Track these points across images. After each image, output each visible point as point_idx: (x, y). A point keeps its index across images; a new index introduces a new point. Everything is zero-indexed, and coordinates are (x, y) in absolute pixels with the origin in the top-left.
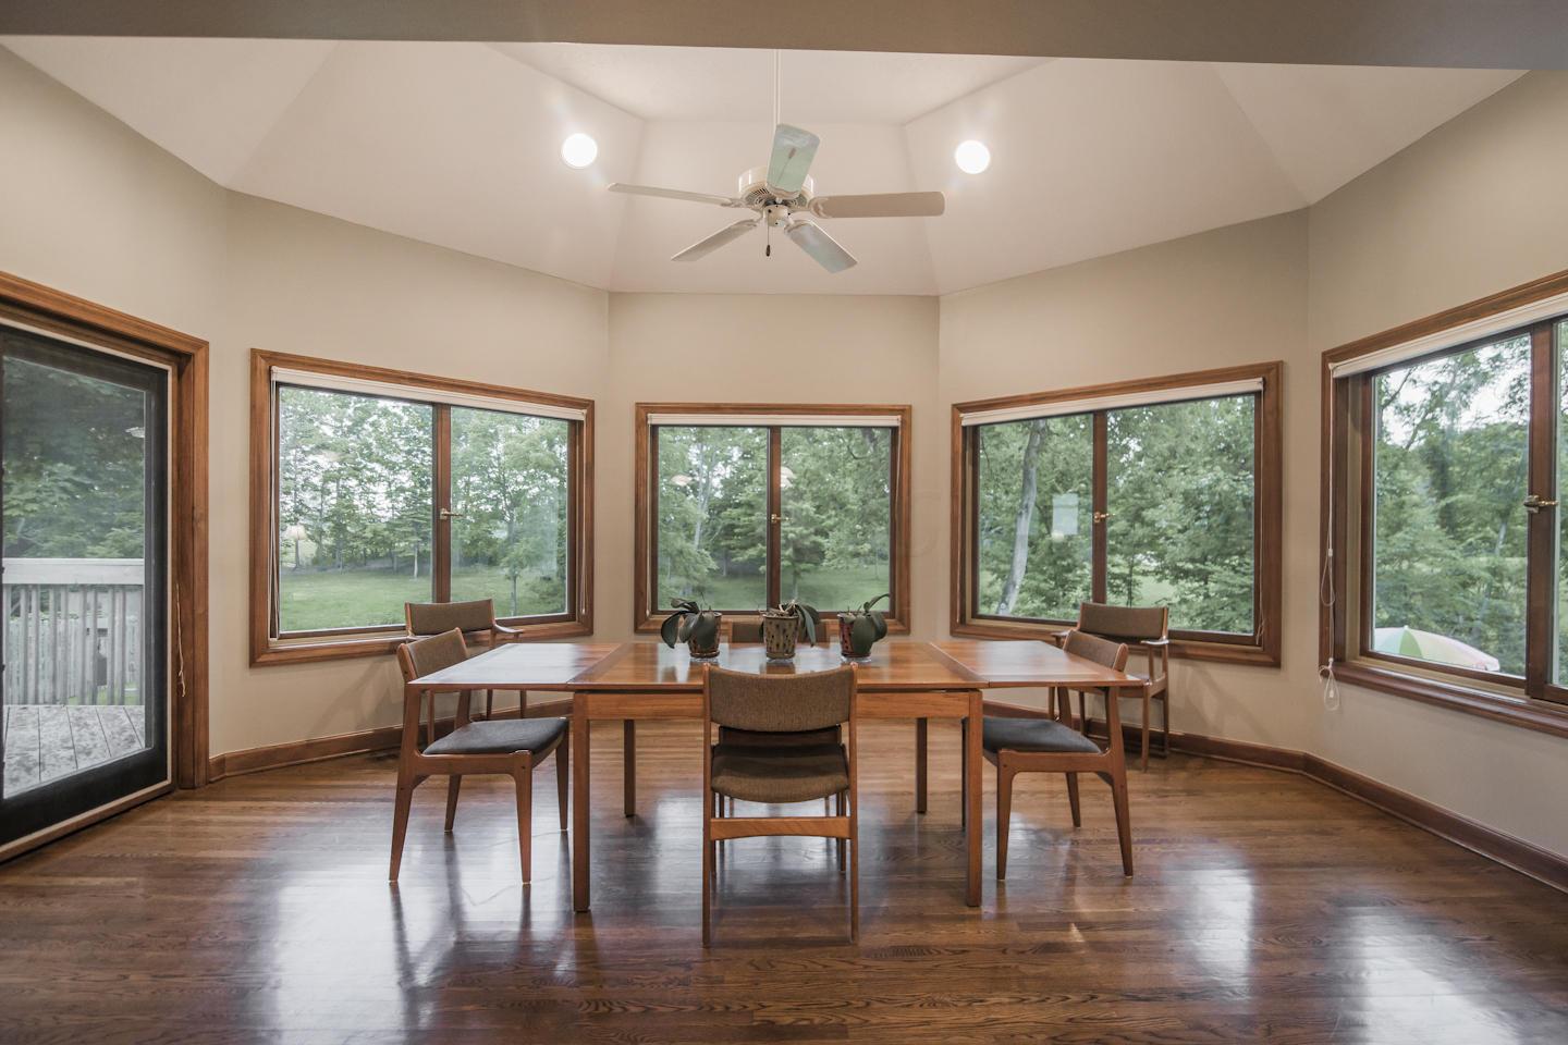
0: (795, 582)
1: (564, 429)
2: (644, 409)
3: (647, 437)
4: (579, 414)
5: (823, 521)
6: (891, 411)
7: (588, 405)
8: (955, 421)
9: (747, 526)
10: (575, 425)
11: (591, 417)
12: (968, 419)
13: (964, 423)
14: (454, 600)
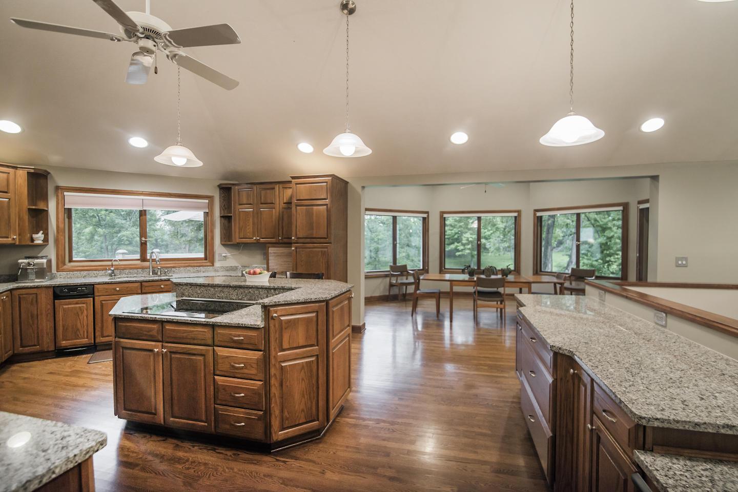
0: (472, 260)
1: (422, 219)
2: (442, 213)
3: (443, 220)
4: (425, 215)
5: (485, 232)
6: (515, 211)
7: (427, 213)
8: (535, 214)
9: (450, 235)
10: (424, 219)
11: (428, 216)
12: (539, 214)
13: (537, 215)
14: (398, 264)
